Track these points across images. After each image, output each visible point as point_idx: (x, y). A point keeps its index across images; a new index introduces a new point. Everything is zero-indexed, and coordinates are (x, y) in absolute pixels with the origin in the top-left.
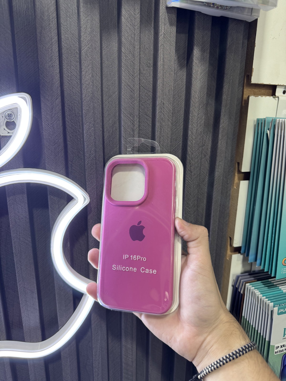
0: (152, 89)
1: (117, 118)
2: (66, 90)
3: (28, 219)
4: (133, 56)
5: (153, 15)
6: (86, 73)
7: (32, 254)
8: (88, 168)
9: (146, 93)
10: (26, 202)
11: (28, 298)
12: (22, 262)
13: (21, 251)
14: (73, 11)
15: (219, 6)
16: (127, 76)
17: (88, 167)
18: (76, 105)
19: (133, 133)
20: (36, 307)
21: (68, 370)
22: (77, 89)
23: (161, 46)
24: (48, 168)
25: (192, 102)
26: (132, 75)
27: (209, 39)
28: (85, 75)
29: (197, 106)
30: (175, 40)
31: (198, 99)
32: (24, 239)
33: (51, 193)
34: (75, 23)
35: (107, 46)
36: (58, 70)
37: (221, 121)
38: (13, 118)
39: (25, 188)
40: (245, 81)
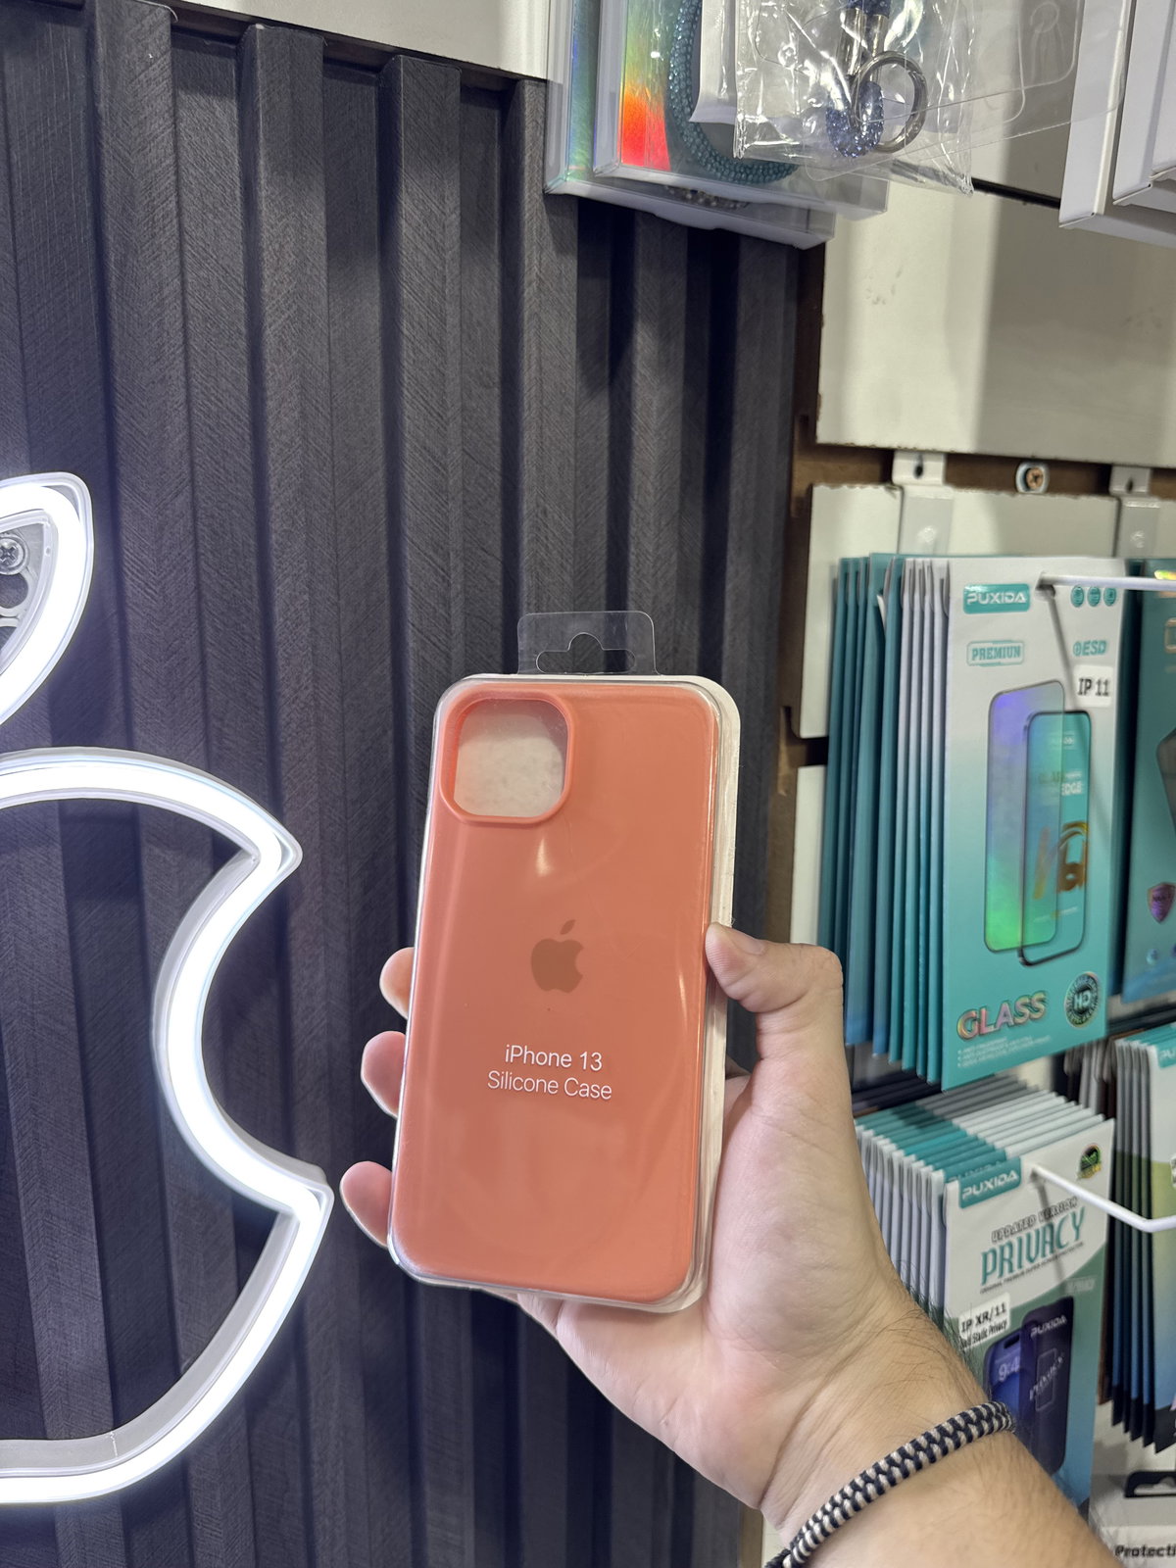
0: (500, 461)
1: (384, 560)
2: (200, 463)
3: (68, 940)
4: (441, 348)
5: (497, 216)
6: (280, 405)
7: (79, 1077)
8: (289, 739)
9: (481, 475)
10: (61, 873)
11: (61, 1256)
12: (40, 1110)
13: (36, 1066)
14: (225, 192)
15: (711, 199)
16: (421, 419)
17: (290, 735)
18: (235, 514)
19: (446, 612)
20: (93, 1289)
21: (216, 1536)
22: (242, 459)
23: (530, 319)
24: (144, 742)
25: (634, 507)
26: (439, 415)
27: (683, 301)
28: (276, 412)
29: (652, 521)
30: (574, 302)
31: (655, 497)
32: (50, 1017)
33: (153, 835)
34: (232, 232)
35: (344, 314)
36: (183, 390)
37: (730, 570)
38: (19, 561)
39: (57, 820)
40: (796, 438)
